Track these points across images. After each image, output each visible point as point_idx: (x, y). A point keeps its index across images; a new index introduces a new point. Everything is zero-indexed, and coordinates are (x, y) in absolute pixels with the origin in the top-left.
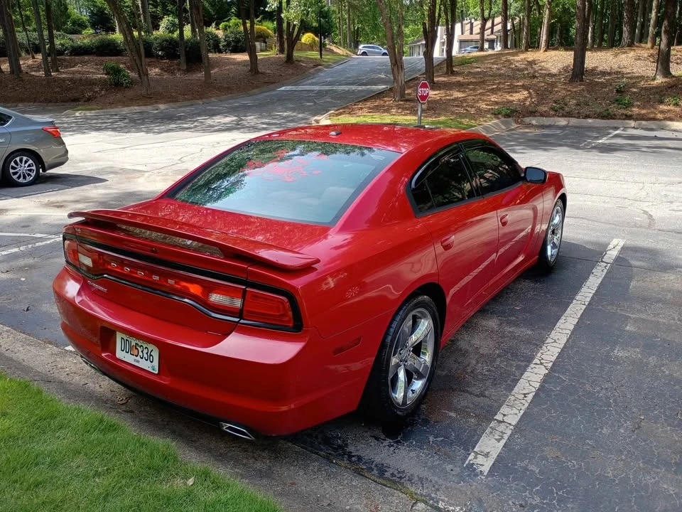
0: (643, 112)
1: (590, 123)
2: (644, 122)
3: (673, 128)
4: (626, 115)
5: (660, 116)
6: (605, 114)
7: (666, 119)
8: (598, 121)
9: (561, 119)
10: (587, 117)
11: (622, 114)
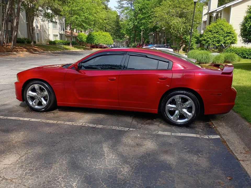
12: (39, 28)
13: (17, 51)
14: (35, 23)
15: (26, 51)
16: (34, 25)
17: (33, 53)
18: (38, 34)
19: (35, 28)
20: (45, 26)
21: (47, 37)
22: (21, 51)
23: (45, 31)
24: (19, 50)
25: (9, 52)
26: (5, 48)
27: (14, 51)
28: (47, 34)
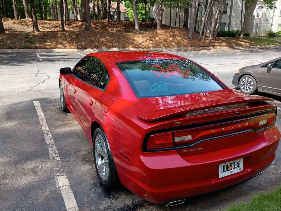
0: (41, 45)
1: (22, 51)
2: (44, 50)
3: (56, 51)
4: (35, 47)
5: (48, 47)
6: (26, 46)
7: (51, 48)
8: (25, 50)
9: (8, 50)
10: (19, 48)
11: (34, 47)
12: (260, 17)
13: (214, 46)
14: (256, 11)
15: (226, 46)
16: (255, 13)
17: (233, 48)
18: (257, 24)
19: (256, 17)
20: (269, 14)
21: (268, 28)
22: (220, 46)
23: (267, 20)
24: (216, 44)
25: (205, 46)
26: (202, 42)
27: (211, 46)
28: (269, 24)
